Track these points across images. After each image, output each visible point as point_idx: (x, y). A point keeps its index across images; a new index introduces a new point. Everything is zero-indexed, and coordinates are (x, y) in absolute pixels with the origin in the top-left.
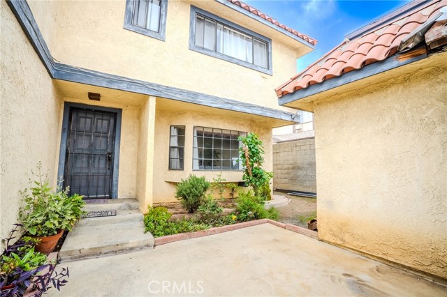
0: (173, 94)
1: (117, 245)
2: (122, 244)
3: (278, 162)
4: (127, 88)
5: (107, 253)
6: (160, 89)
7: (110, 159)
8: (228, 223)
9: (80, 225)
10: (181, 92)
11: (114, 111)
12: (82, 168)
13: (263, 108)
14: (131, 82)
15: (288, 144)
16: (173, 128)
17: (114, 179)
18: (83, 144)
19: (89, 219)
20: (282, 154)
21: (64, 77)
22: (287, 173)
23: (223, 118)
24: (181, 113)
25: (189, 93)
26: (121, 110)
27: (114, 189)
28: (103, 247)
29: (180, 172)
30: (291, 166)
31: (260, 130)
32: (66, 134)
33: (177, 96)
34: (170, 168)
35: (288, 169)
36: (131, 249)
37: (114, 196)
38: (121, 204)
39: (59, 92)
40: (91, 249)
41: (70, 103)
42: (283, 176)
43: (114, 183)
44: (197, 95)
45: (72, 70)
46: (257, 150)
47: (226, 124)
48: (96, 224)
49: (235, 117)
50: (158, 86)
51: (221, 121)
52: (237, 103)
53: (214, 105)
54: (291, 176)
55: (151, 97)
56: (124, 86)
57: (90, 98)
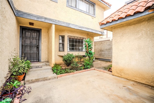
0: (61, 24)
1: (45, 78)
2: (46, 78)
3: (95, 49)
4: (44, 21)
5: (41, 81)
6: (56, 21)
7: (38, 47)
8: (81, 70)
9: (30, 71)
10: (64, 23)
11: (39, 30)
12: (28, 51)
13: (92, 29)
14: (46, 18)
15: (99, 43)
16: (60, 36)
17: (40, 55)
18: (28, 42)
19: (33, 69)
20: (96, 46)
21: (20, 16)
22: (98, 53)
23: (78, 33)
24: (63, 31)
25: (67, 23)
26: (41, 29)
27: (40, 58)
28: (40, 79)
29: (63, 52)
30: (100, 50)
31: (90, 38)
32: (21, 38)
33: (63, 24)
34: (59, 51)
35: (99, 51)
36: (50, 79)
37: (40, 61)
38: (43, 64)
39: (18, 22)
40: (35, 79)
41: (22, 26)
42: (97, 54)
43: (40, 56)
44: (69, 24)
45: (23, 13)
46: (90, 44)
47: (79, 35)
48: (35, 70)
49: (82, 33)
50: (56, 20)
51: (77, 34)
52: (83, 28)
53: (75, 28)
54: (99, 53)
55: (53, 24)
56: (43, 20)
57: (30, 25)
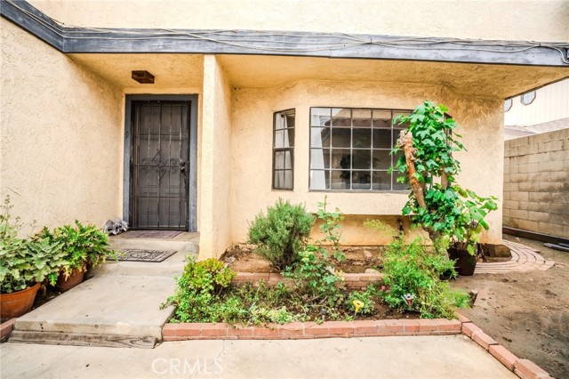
0: (246, 44)
1: (96, 326)
2: (103, 326)
3: (523, 176)
4: (165, 47)
5: (75, 338)
6: (221, 38)
10: (263, 36)
11: (186, 99)
14: (171, 35)
16: (278, 116)
17: (191, 203)
21: (77, 49)
25: (278, 35)
26: (196, 96)
27: (191, 217)
29: (289, 193)
30: (558, 184)
32: (129, 139)
33: (256, 45)
35: (551, 190)
37: (191, 227)
40: (56, 325)
41: (132, 95)
43: (191, 208)
44: (296, 36)
45: (85, 35)
48: (127, 272)
49: (400, 81)
50: (218, 33)
52: (395, 42)
53: (334, 54)
55: (206, 57)
56: (159, 45)
